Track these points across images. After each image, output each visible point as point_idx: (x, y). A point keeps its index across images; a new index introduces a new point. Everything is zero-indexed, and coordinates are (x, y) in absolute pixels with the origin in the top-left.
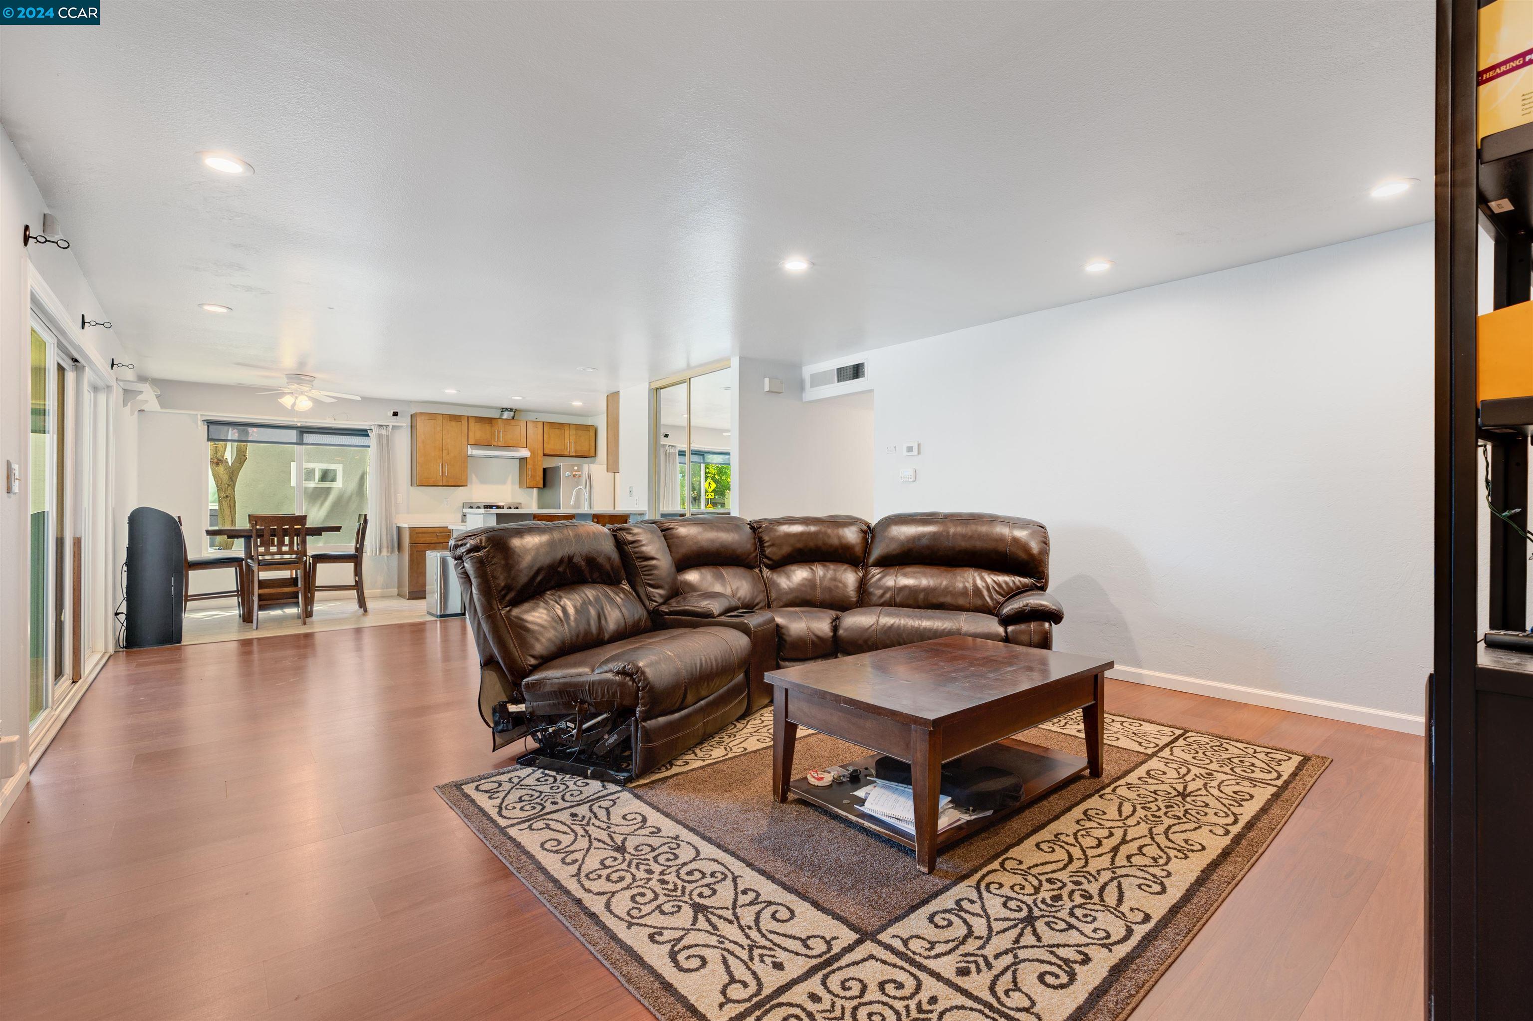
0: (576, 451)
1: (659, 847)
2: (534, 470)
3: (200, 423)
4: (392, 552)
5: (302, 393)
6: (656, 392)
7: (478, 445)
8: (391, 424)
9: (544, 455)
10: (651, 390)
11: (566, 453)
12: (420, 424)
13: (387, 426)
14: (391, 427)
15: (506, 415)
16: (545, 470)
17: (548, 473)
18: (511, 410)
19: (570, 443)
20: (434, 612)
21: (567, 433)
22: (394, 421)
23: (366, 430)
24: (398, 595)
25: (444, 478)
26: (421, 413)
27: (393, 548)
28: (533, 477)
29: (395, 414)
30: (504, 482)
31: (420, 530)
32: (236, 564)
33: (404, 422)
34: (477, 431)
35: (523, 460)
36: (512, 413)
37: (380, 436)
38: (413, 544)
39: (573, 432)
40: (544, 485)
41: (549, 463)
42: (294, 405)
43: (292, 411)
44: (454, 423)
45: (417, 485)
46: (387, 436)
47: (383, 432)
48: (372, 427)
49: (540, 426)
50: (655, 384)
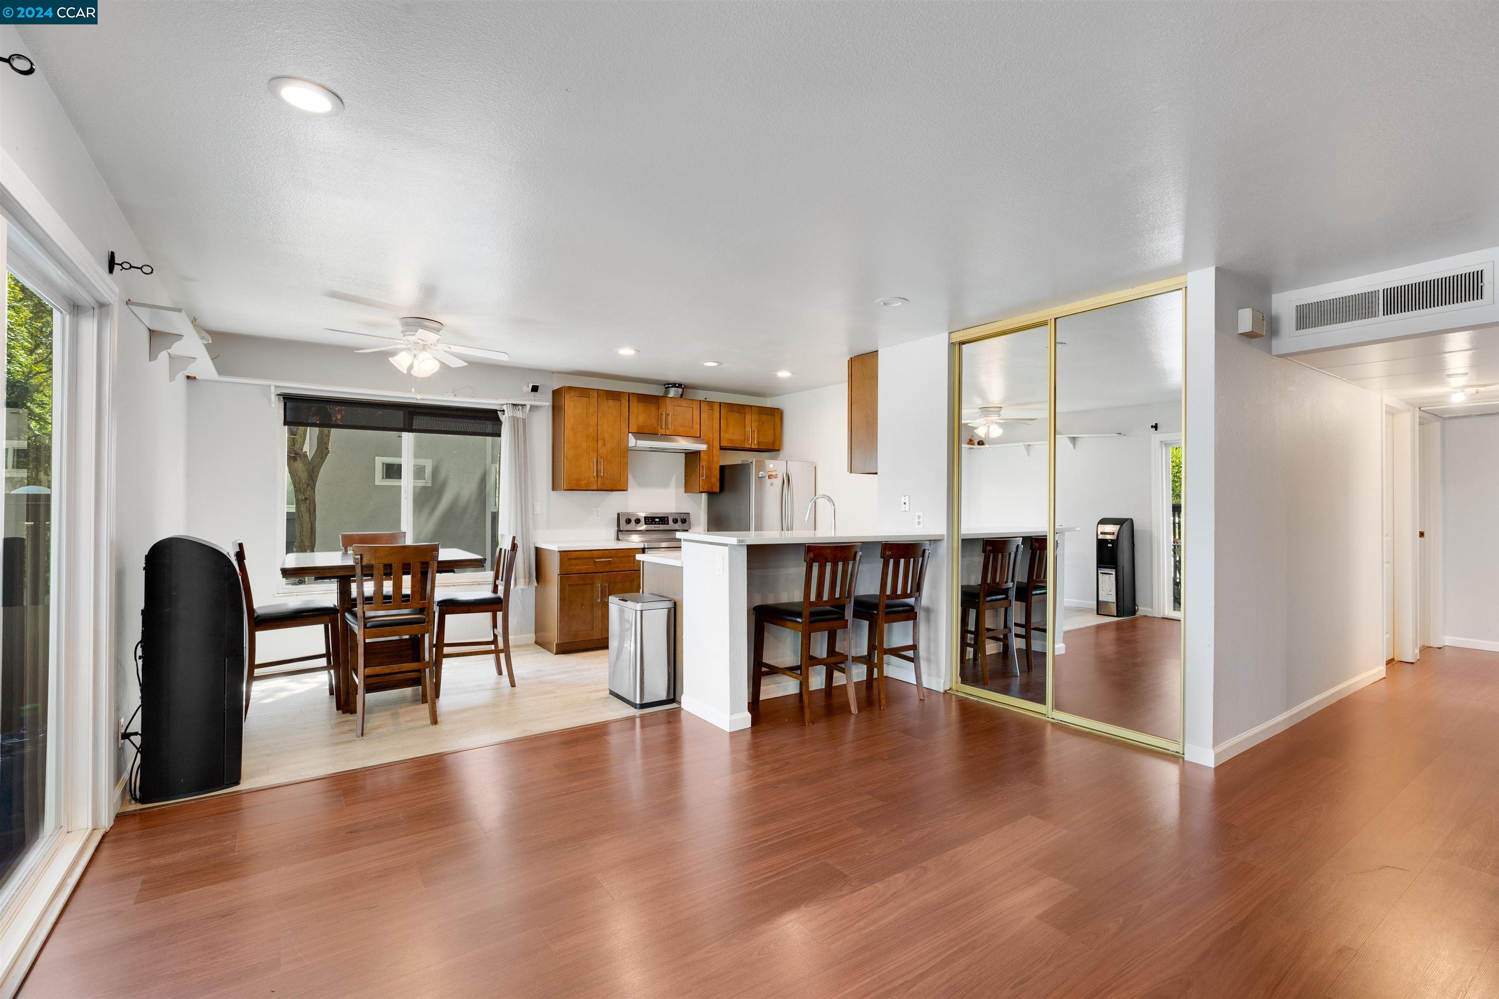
0: (759, 443)
2: (709, 468)
3: (273, 398)
4: (530, 583)
5: (424, 348)
6: (956, 347)
7: (641, 434)
8: (528, 403)
9: (722, 448)
10: (952, 345)
11: (747, 446)
12: (570, 405)
13: (523, 406)
14: (528, 407)
15: (672, 392)
16: (723, 468)
17: (727, 473)
18: (680, 386)
19: (752, 434)
20: (631, 699)
21: (748, 417)
22: (530, 400)
23: (495, 412)
24: (536, 643)
25: (599, 479)
26: (571, 389)
27: (530, 577)
28: (708, 477)
29: (535, 389)
30: (666, 485)
31: (574, 555)
33: (545, 401)
34: (640, 415)
35: (691, 457)
36: (680, 390)
37: (514, 420)
38: (564, 576)
39: (755, 417)
40: (722, 489)
41: (733, 459)
42: (411, 367)
43: (408, 378)
44: (611, 403)
45: (565, 490)
46: (524, 420)
47: (519, 414)
48: (505, 407)
49: (717, 408)
50: (957, 337)
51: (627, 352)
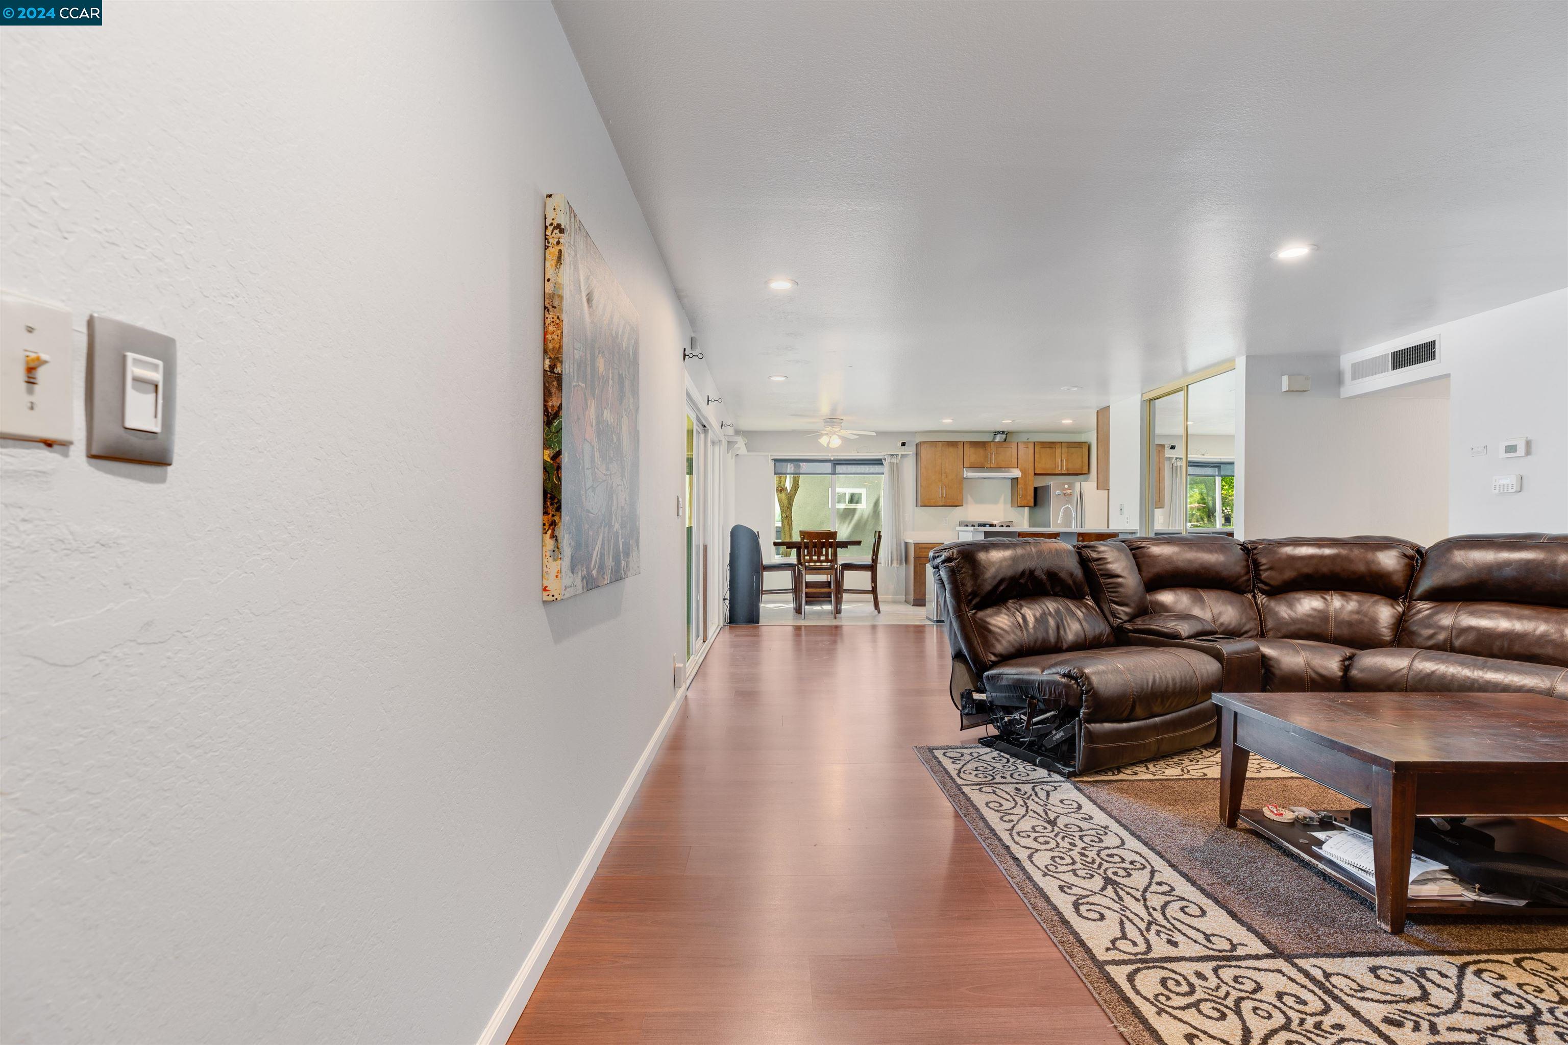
0: (1067, 469)
1: (1086, 830)
2: (1025, 489)
3: (770, 461)
4: (901, 563)
5: (834, 433)
6: (1149, 403)
7: (973, 467)
8: (900, 454)
9: (1035, 474)
10: (1143, 402)
11: (1057, 472)
12: (923, 451)
13: (897, 455)
14: (900, 456)
15: (998, 438)
16: (1036, 489)
17: (1039, 492)
18: (1003, 432)
19: (1061, 461)
20: (932, 618)
21: (1058, 451)
22: (902, 451)
23: (881, 460)
24: (906, 601)
25: (944, 499)
26: (924, 442)
27: (901, 560)
28: (1024, 496)
29: (903, 444)
30: (996, 502)
31: (924, 546)
32: (792, 568)
33: (910, 451)
34: (972, 455)
35: (1014, 480)
36: (1004, 436)
37: (891, 464)
38: (917, 558)
39: (1064, 450)
40: (1035, 504)
41: (1040, 482)
42: (829, 443)
43: (828, 448)
44: (951, 449)
45: (921, 506)
46: (897, 464)
47: (894, 460)
48: (886, 457)
49: (1031, 446)
50: (1147, 397)
51: (948, 421)
